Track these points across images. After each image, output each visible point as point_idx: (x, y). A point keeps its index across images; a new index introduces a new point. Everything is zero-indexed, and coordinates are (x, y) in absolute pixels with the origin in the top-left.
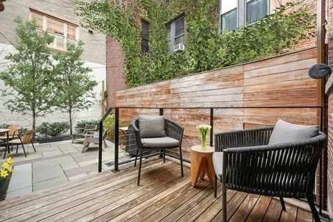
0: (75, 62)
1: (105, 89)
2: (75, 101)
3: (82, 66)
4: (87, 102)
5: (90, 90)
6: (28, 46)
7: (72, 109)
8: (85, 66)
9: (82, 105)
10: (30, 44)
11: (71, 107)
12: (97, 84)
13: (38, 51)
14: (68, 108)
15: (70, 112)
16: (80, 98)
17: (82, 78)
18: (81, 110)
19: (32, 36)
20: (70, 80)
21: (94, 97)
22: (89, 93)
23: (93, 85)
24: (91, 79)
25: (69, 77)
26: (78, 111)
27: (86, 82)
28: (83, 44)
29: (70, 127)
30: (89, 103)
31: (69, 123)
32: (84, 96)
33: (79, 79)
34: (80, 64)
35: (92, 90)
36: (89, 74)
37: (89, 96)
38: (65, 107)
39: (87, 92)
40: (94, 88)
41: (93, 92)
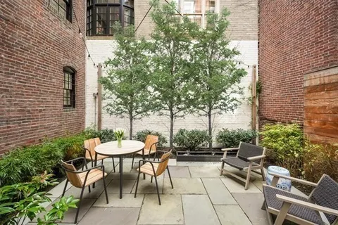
0: (218, 42)
1: (257, 79)
2: (216, 99)
3: (227, 47)
4: (232, 100)
5: (236, 83)
6: (166, 34)
7: (213, 112)
8: (230, 47)
9: (225, 105)
10: (167, 32)
11: (211, 108)
12: (246, 73)
13: (177, 39)
14: (207, 109)
15: (210, 116)
16: (223, 95)
17: (226, 64)
18: (223, 112)
19: (170, 21)
20: (210, 67)
21: (241, 93)
22: (235, 87)
23: (241, 75)
24: (238, 67)
25: (209, 63)
26: (220, 114)
27: (232, 70)
28: (229, 13)
29: (209, 139)
30: (235, 102)
31: (208, 132)
32: (228, 91)
33: (223, 65)
34: (224, 44)
35: (239, 82)
36: (236, 57)
37: (235, 92)
38: (202, 109)
39: (233, 86)
40: (242, 79)
41: (241, 85)
